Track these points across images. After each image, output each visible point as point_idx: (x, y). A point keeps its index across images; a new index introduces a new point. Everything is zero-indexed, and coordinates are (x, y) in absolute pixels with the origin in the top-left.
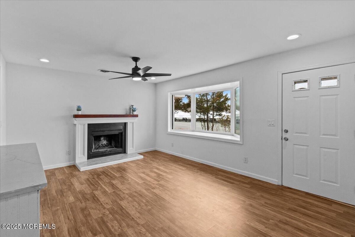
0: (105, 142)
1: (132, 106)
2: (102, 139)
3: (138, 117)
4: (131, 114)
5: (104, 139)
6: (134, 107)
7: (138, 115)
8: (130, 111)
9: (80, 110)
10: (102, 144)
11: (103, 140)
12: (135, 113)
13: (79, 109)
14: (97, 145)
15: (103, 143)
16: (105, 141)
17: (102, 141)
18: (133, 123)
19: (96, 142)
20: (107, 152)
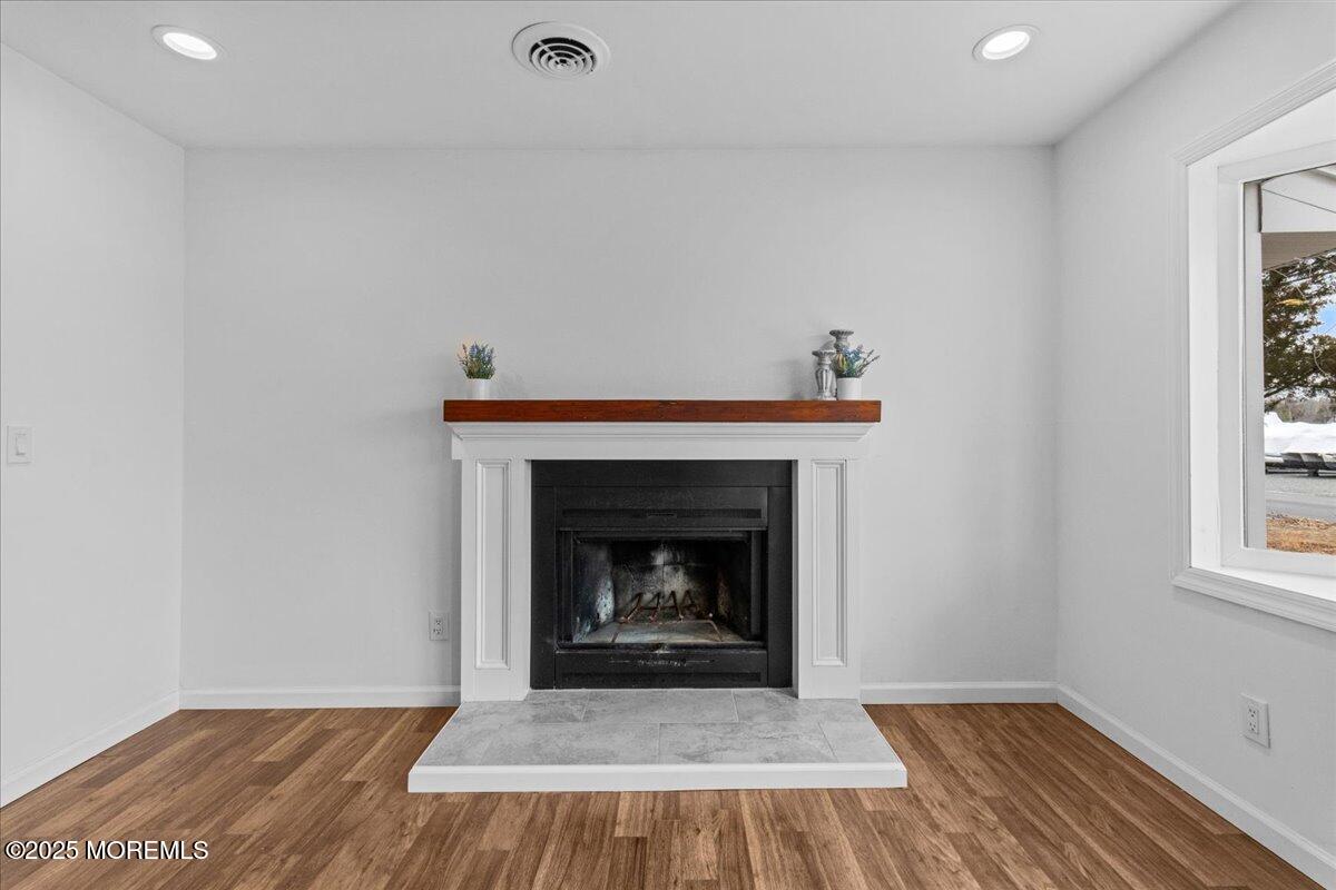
0: (676, 583)
1: (837, 334)
2: (660, 559)
3: (876, 418)
4: (828, 396)
5: (673, 563)
6: (851, 344)
7: (878, 404)
8: (818, 376)
9: (486, 375)
10: (658, 595)
11: (667, 569)
12: (855, 390)
13: (479, 366)
14: (629, 597)
15: (667, 589)
16: (681, 574)
17: (660, 573)
18: (842, 468)
19: (623, 575)
20: (655, 657)
